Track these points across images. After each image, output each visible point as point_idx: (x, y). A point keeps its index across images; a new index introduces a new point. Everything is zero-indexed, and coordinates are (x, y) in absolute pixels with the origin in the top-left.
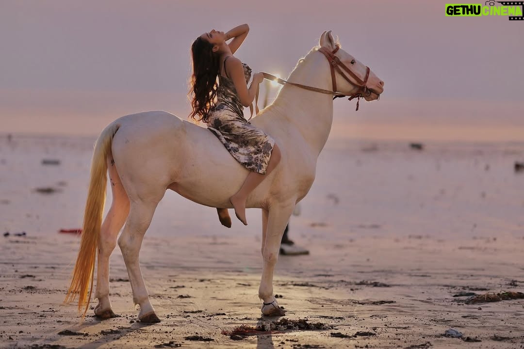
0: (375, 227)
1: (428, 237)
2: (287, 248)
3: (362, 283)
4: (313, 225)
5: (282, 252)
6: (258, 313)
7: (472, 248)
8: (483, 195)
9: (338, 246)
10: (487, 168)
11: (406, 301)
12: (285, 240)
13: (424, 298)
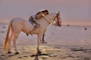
0: (59, 38)
1: (68, 40)
2: (43, 42)
3: (56, 48)
4: (49, 38)
5: (42, 42)
6: (37, 52)
7: (75, 42)
8: (79, 33)
9: (52, 42)
10: (80, 29)
11: (63, 51)
12: (43, 40)
13: (66, 50)
